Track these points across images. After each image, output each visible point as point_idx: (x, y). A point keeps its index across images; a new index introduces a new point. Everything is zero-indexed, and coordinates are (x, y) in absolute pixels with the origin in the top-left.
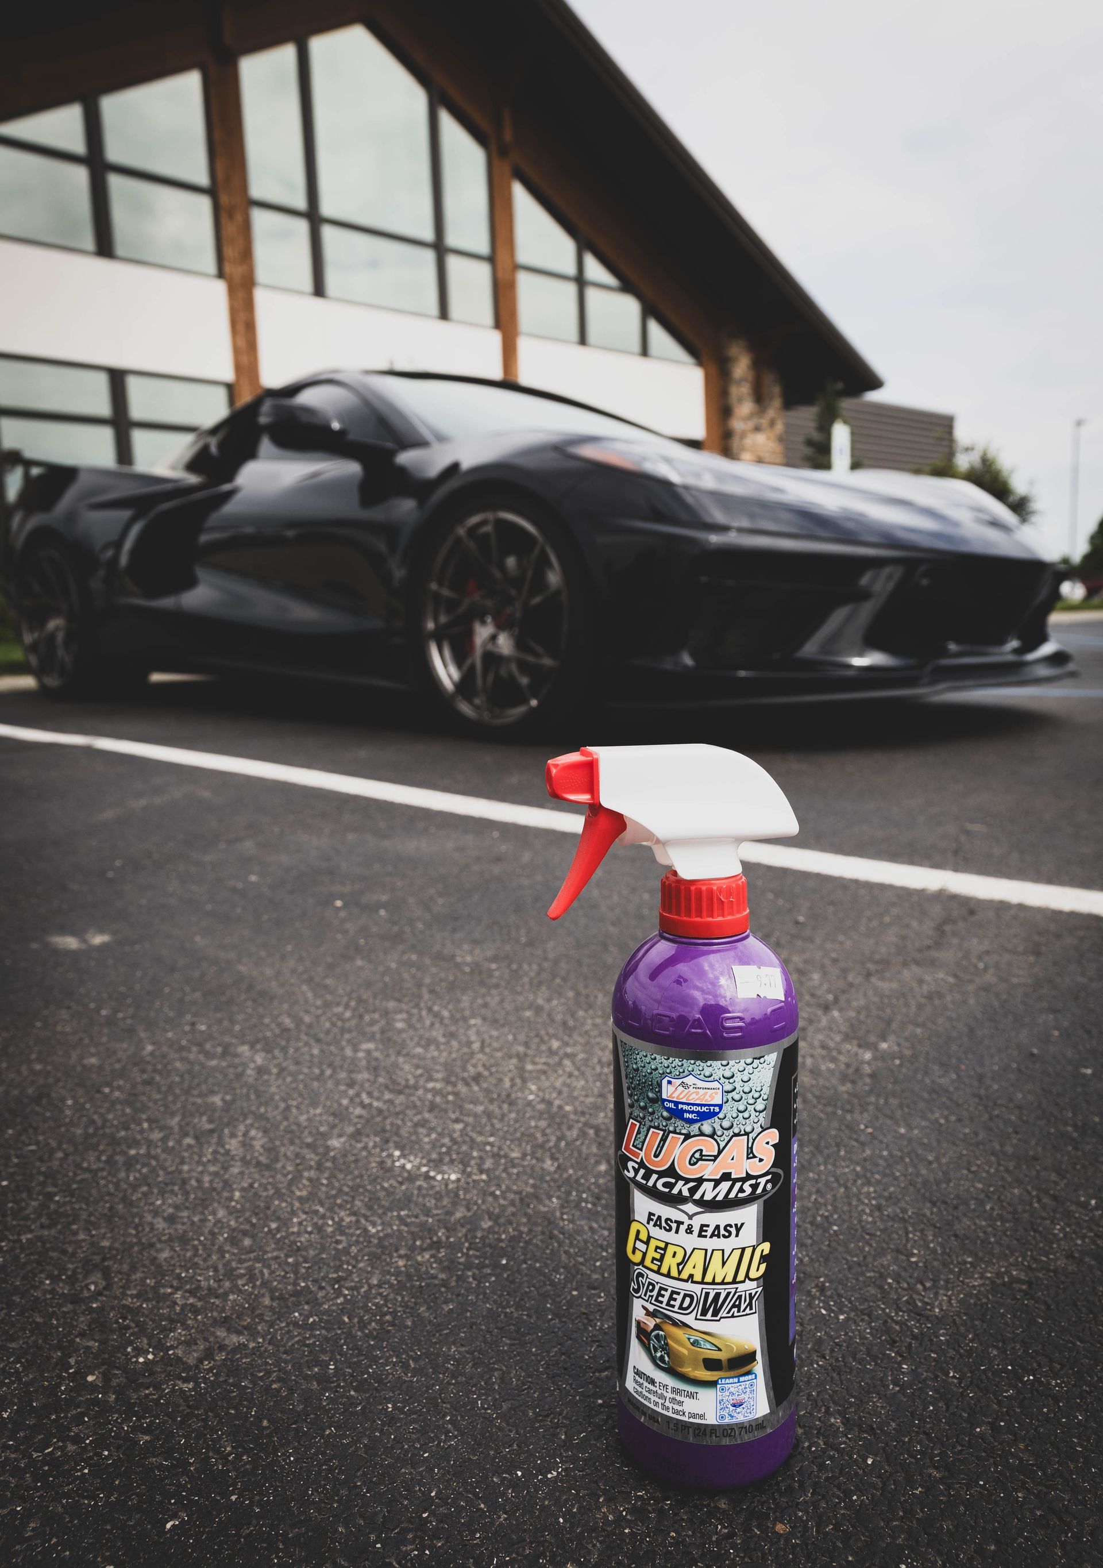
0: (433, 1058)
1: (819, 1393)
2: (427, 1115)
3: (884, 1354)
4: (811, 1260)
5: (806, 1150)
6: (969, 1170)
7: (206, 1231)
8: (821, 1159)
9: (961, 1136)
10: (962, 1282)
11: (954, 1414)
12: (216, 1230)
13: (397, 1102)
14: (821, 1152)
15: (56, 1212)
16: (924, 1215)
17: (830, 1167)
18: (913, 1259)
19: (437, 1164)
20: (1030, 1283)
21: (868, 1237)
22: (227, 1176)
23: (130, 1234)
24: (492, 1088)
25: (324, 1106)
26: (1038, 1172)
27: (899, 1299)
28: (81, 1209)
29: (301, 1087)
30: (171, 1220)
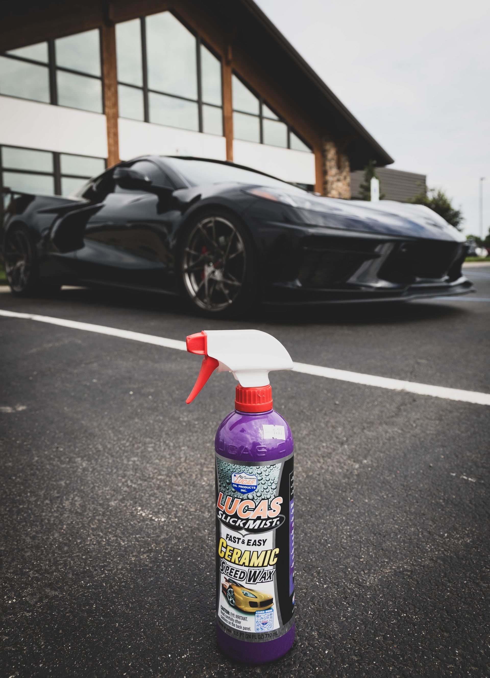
0: (163, 465)
1: (309, 621)
2: (156, 491)
3: (341, 603)
4: (316, 560)
5: (322, 509)
6: (393, 519)
7: (48, 543)
8: (328, 513)
9: (392, 504)
10: (382, 571)
11: (368, 631)
12: (53, 543)
13: (143, 485)
14: (329, 510)
16: (370, 540)
17: (331, 517)
18: (361, 560)
19: (156, 514)
20: (411, 572)
21: (343, 549)
22: (61, 518)
23: (14, 544)
24: (187, 479)
25: (111, 486)
26: (424, 520)
27: (352, 578)
29: (101, 477)
30: (33, 538)
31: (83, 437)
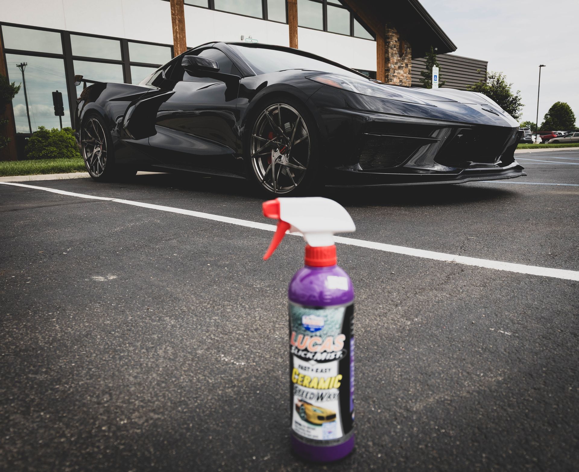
2: (235, 343)
6: (438, 363)
7: (148, 381)
12: (152, 381)
13: (224, 338)
15: (92, 374)
19: (237, 359)
22: (157, 363)
23: (120, 382)
24: (262, 333)
25: (196, 339)
28: (102, 373)
29: (188, 332)
30: (136, 377)
31: (169, 301)
